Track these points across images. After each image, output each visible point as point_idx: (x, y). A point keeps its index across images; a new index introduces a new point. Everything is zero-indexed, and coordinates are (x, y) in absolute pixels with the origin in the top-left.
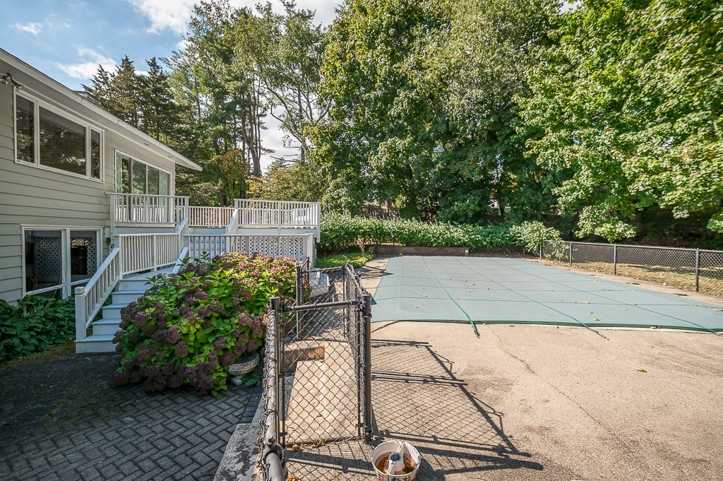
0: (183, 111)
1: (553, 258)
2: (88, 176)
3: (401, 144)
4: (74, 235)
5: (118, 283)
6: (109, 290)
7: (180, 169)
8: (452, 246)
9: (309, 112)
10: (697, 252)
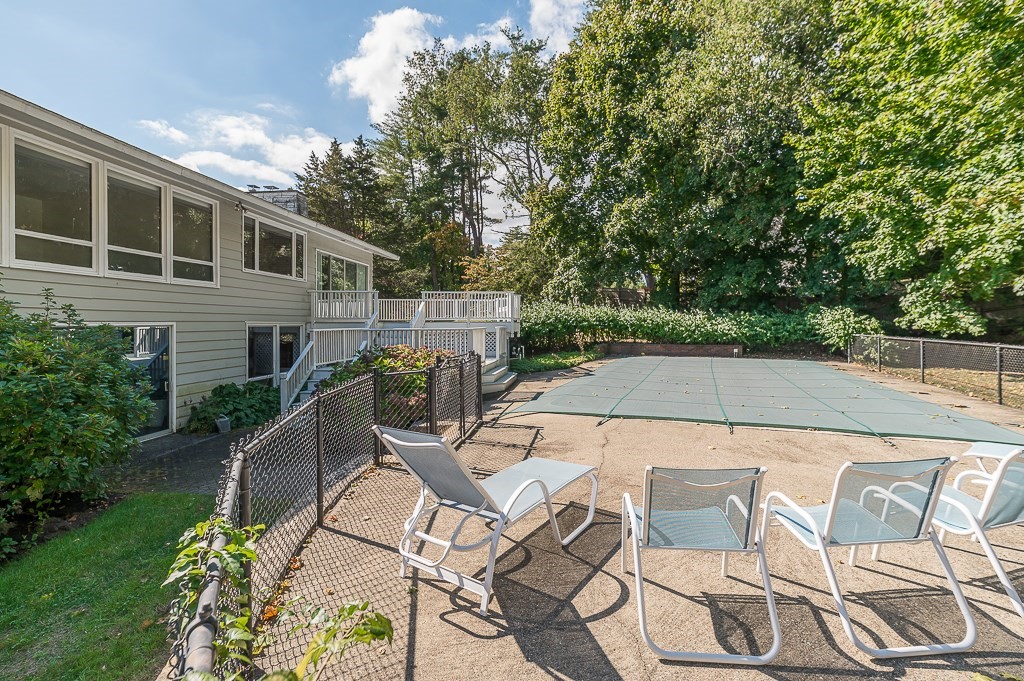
0: (389, 190)
1: (868, 359)
2: (294, 277)
3: (636, 204)
4: (284, 331)
5: (312, 373)
6: (306, 377)
7: (377, 259)
8: (716, 343)
9: (537, 170)
10: (997, 349)
